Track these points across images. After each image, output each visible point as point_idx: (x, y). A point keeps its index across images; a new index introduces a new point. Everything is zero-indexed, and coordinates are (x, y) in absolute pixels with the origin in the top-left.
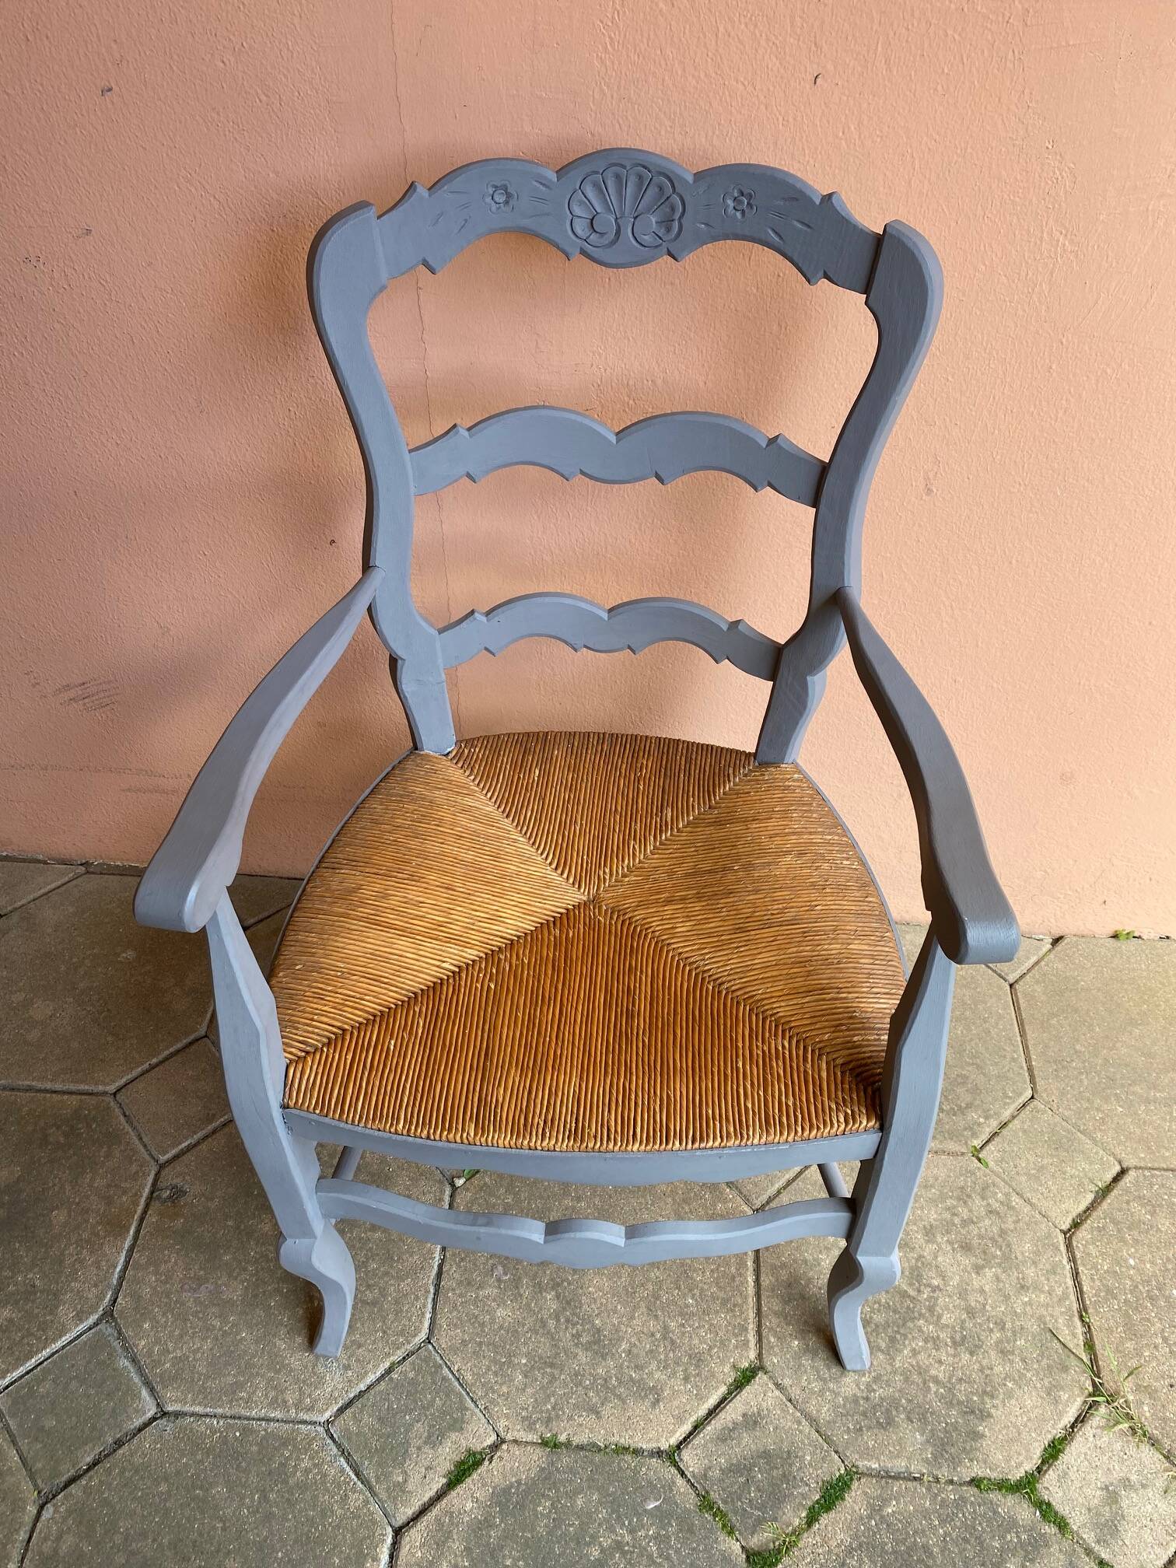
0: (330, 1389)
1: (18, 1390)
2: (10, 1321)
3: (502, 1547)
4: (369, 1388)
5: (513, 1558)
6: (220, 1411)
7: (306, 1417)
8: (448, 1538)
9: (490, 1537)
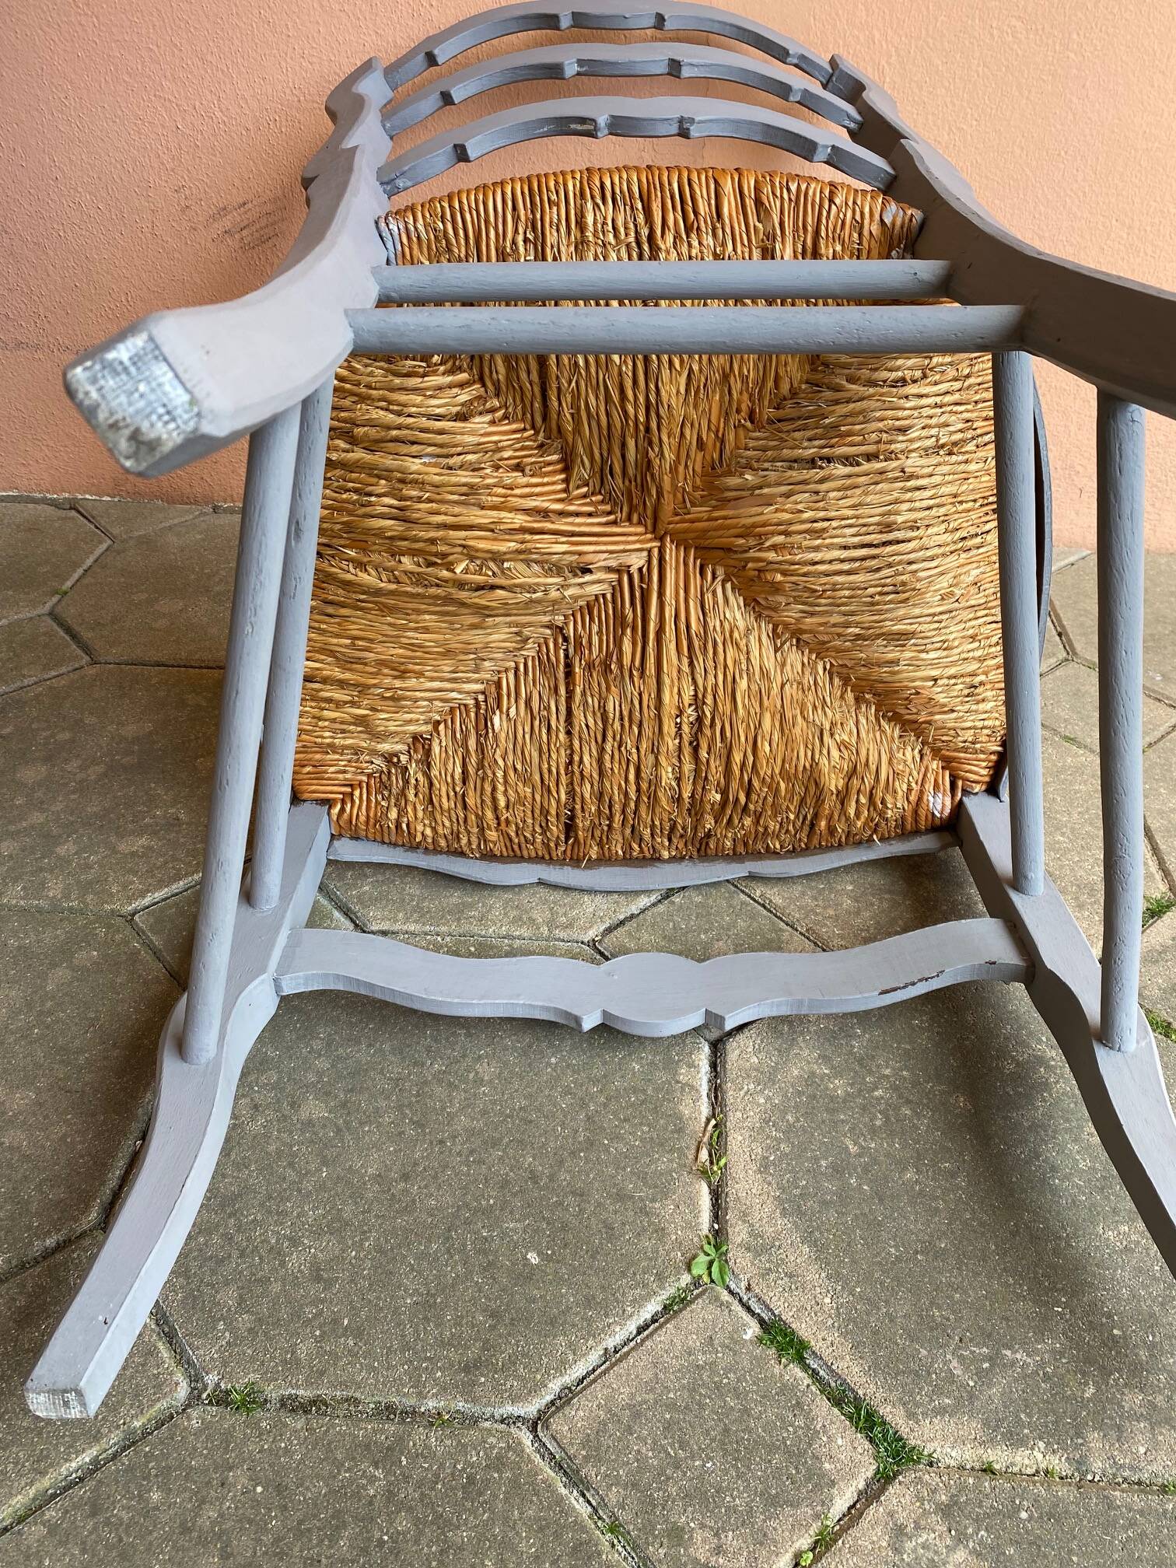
0: (591, 910)
1: (162, 910)
2: (150, 848)
3: (873, 1057)
4: (643, 911)
5: (893, 1069)
6: (444, 929)
7: (562, 935)
8: (792, 1045)
9: (853, 1047)
